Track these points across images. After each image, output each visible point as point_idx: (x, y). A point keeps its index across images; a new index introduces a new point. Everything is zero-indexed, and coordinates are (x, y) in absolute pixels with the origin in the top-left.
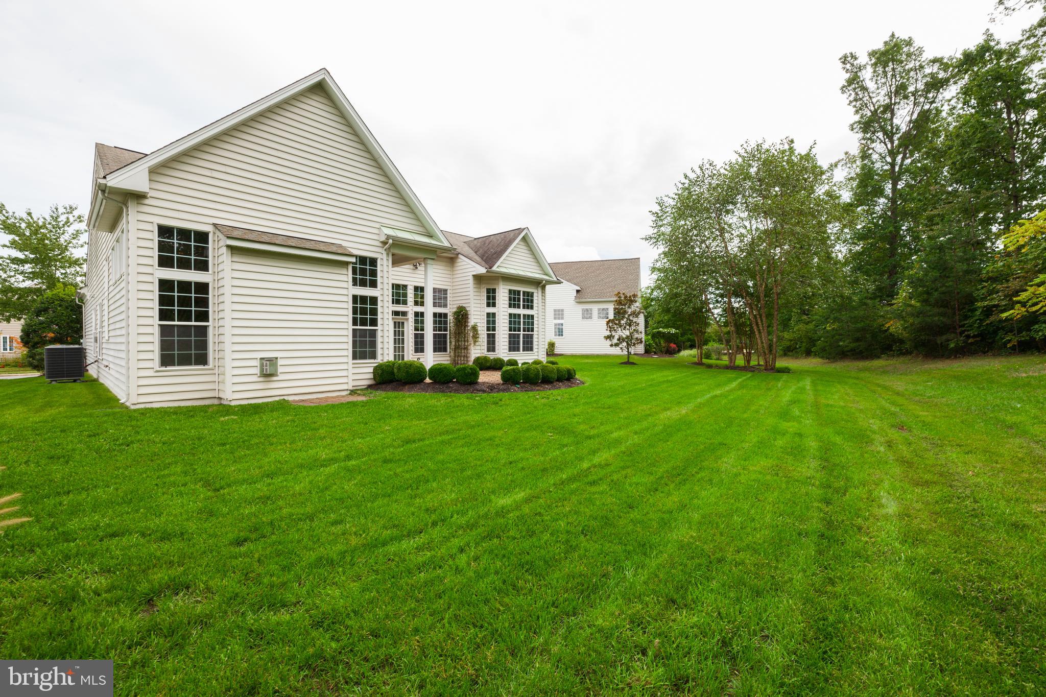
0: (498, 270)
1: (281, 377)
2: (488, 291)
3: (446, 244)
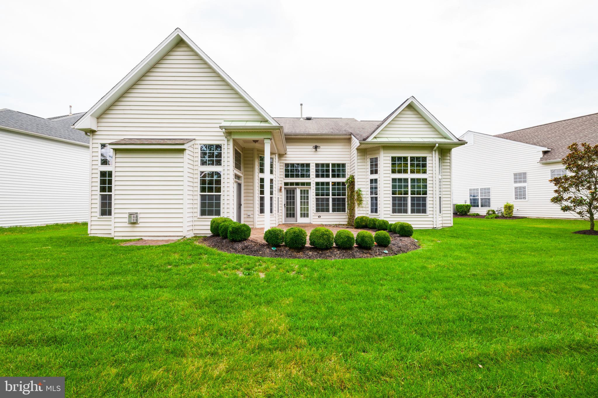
0: (375, 140)
1: (140, 225)
2: (372, 160)
3: (274, 124)
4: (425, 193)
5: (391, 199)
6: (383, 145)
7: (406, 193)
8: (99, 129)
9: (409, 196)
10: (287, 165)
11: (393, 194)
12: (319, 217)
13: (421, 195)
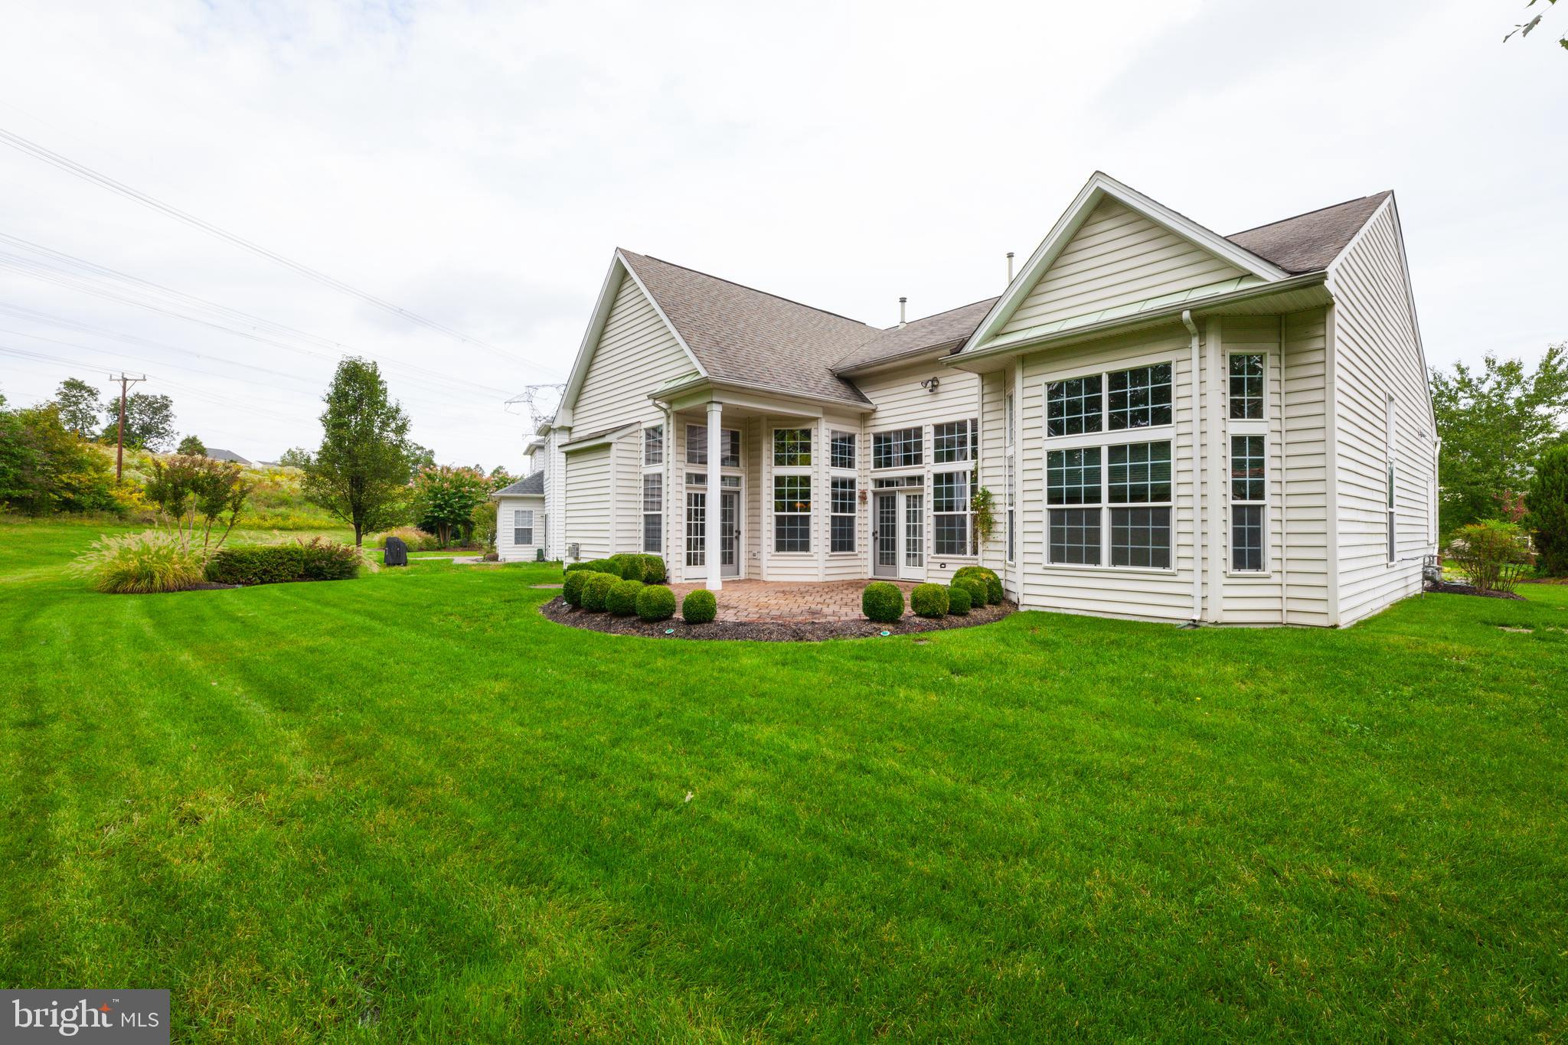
4: (1163, 494)
5: (1045, 517)
6: (1020, 352)
7: (1094, 496)
8: (576, 423)
9: (1105, 504)
10: (878, 439)
11: (1051, 501)
12: (943, 565)
13: (1147, 501)
